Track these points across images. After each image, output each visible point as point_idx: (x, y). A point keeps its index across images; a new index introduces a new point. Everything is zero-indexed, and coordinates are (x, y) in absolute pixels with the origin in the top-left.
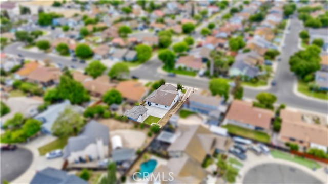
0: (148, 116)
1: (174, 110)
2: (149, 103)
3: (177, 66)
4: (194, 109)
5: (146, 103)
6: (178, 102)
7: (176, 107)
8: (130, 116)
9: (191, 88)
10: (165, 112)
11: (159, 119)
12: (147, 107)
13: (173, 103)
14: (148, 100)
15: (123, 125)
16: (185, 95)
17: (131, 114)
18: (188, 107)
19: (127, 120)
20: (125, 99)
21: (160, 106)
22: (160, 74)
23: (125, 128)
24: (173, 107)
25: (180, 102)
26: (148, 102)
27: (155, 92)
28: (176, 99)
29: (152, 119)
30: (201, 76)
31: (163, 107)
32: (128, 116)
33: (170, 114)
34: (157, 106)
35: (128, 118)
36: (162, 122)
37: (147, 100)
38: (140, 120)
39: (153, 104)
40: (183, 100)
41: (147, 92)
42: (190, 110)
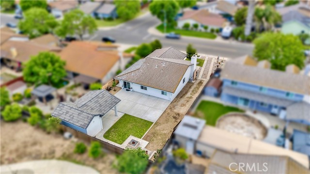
0: (120, 115)
1: (183, 101)
2: (126, 85)
3: (181, 24)
4: (234, 98)
5: (121, 84)
6: (190, 82)
7: (188, 95)
8: (67, 118)
9: (211, 56)
10: (164, 106)
11: (148, 123)
12: (121, 94)
13: (181, 86)
14: (124, 78)
15: (49, 142)
16: (203, 69)
17: (71, 111)
18: (218, 95)
19: (62, 128)
20: (75, 75)
21: (150, 91)
22: (153, 36)
23: (50, 155)
24: (181, 95)
25: (196, 83)
26: (125, 83)
27: (141, 61)
28: (187, 76)
29: (129, 126)
30: (226, 38)
31: (157, 93)
32: (62, 117)
33: (176, 111)
34: (143, 91)
35: (64, 123)
36: (154, 134)
37: (122, 78)
38: (96, 129)
39: (136, 87)
40: (200, 78)
41: (124, 62)
42: (223, 101)
